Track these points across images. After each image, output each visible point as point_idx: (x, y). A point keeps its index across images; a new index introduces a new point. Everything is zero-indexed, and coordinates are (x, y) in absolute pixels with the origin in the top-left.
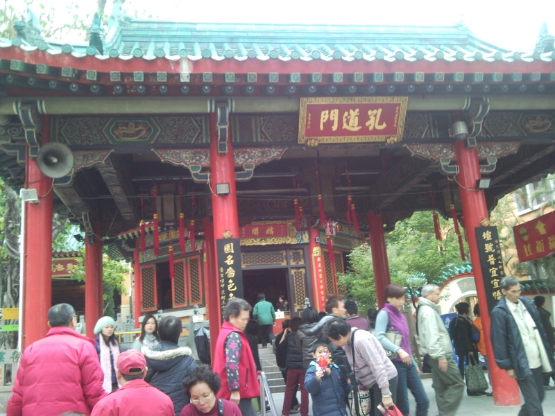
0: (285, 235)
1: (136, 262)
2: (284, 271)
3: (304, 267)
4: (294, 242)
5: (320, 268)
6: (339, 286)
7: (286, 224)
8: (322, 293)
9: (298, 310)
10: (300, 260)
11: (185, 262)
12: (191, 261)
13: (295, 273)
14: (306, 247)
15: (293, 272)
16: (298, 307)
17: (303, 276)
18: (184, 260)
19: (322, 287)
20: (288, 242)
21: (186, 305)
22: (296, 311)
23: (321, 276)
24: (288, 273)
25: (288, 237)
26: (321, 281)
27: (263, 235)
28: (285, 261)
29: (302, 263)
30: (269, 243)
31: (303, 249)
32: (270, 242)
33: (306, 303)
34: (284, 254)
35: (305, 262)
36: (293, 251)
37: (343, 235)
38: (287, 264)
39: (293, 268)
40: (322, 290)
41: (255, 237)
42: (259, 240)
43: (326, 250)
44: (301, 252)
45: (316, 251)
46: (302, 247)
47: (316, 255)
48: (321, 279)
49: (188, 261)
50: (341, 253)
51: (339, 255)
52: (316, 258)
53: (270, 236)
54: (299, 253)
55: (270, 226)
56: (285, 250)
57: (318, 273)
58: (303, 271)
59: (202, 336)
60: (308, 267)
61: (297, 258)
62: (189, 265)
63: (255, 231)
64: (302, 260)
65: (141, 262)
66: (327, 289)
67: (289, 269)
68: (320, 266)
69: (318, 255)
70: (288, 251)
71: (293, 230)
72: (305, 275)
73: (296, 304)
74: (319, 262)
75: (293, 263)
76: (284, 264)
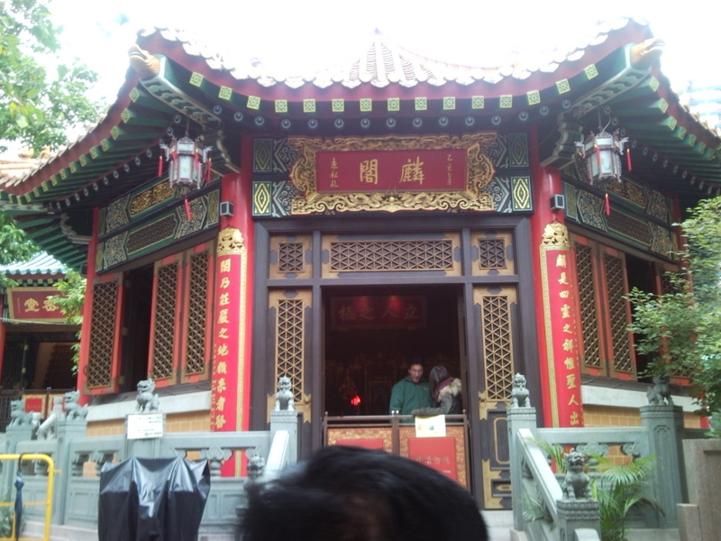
0: (459, 184)
1: (89, 271)
2: (453, 294)
3: (514, 285)
4: (484, 205)
5: (564, 287)
6: (638, 338)
7: (463, 150)
8: (569, 362)
9: (491, 413)
10: (502, 265)
11: (180, 264)
12: (194, 259)
13: (486, 300)
14: (522, 226)
15: (479, 297)
16: (492, 405)
17: (509, 311)
18: (179, 257)
19: (567, 345)
20: (466, 206)
21: (172, 382)
22: (483, 415)
23: (565, 311)
24: (463, 301)
25: (469, 192)
26: (566, 328)
27: (390, 183)
28: (456, 265)
29: (507, 272)
30: (408, 207)
31: (511, 230)
32: (411, 203)
33: (515, 391)
34: (455, 243)
35: (516, 270)
36: (483, 237)
37: (628, 209)
38: (463, 273)
39: (477, 286)
40: (568, 354)
41: (369, 188)
42: (378, 196)
43: (583, 241)
44: (507, 239)
45: (553, 232)
46: (508, 223)
47: (551, 247)
48: (568, 321)
49: (188, 260)
50: (623, 257)
51: (618, 260)
52: (552, 256)
53: (413, 187)
54: (501, 241)
55: (412, 154)
56: (458, 231)
57: (556, 304)
58: (510, 294)
59: (125, 494)
60: (526, 284)
61: (492, 256)
62: (188, 269)
63: (369, 171)
64: (510, 265)
65: (99, 269)
66: (583, 353)
67: (468, 288)
68: (562, 280)
69: (558, 246)
70: (466, 235)
71: (483, 168)
72: (517, 308)
73: (483, 395)
74: (562, 269)
75: (478, 272)
76: (453, 274)
